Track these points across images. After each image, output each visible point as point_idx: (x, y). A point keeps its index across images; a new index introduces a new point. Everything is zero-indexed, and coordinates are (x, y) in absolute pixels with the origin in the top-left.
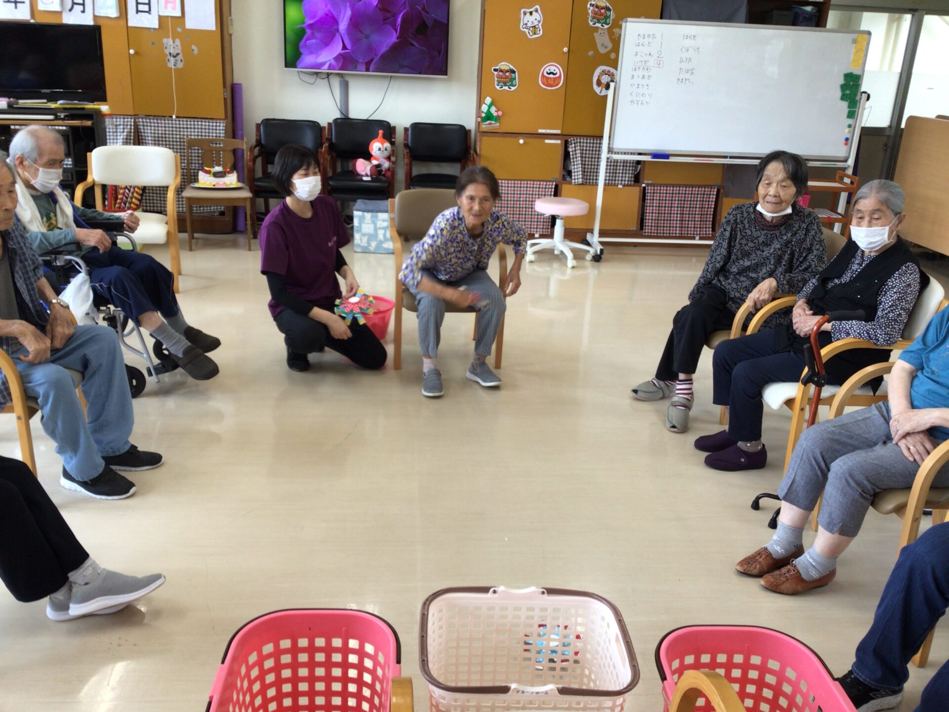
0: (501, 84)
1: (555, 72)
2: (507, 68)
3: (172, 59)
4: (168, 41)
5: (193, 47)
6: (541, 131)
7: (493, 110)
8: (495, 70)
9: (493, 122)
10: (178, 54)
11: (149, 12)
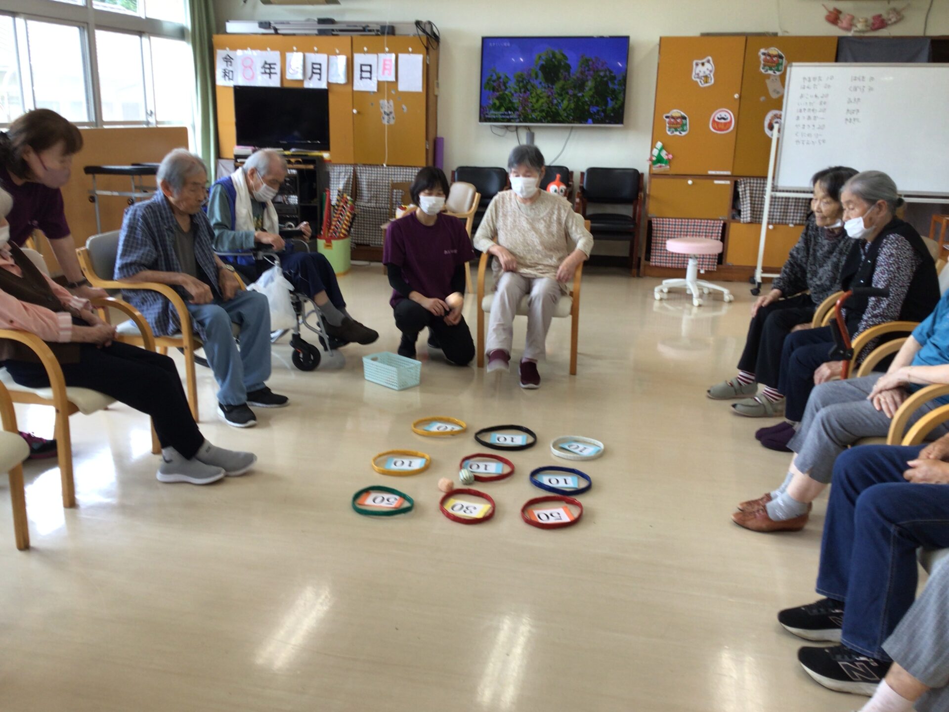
1: (725, 117)
3: (386, 117)
4: (384, 102)
5: (404, 107)
6: (710, 172)
9: (664, 165)
10: (391, 113)
11: (370, 78)
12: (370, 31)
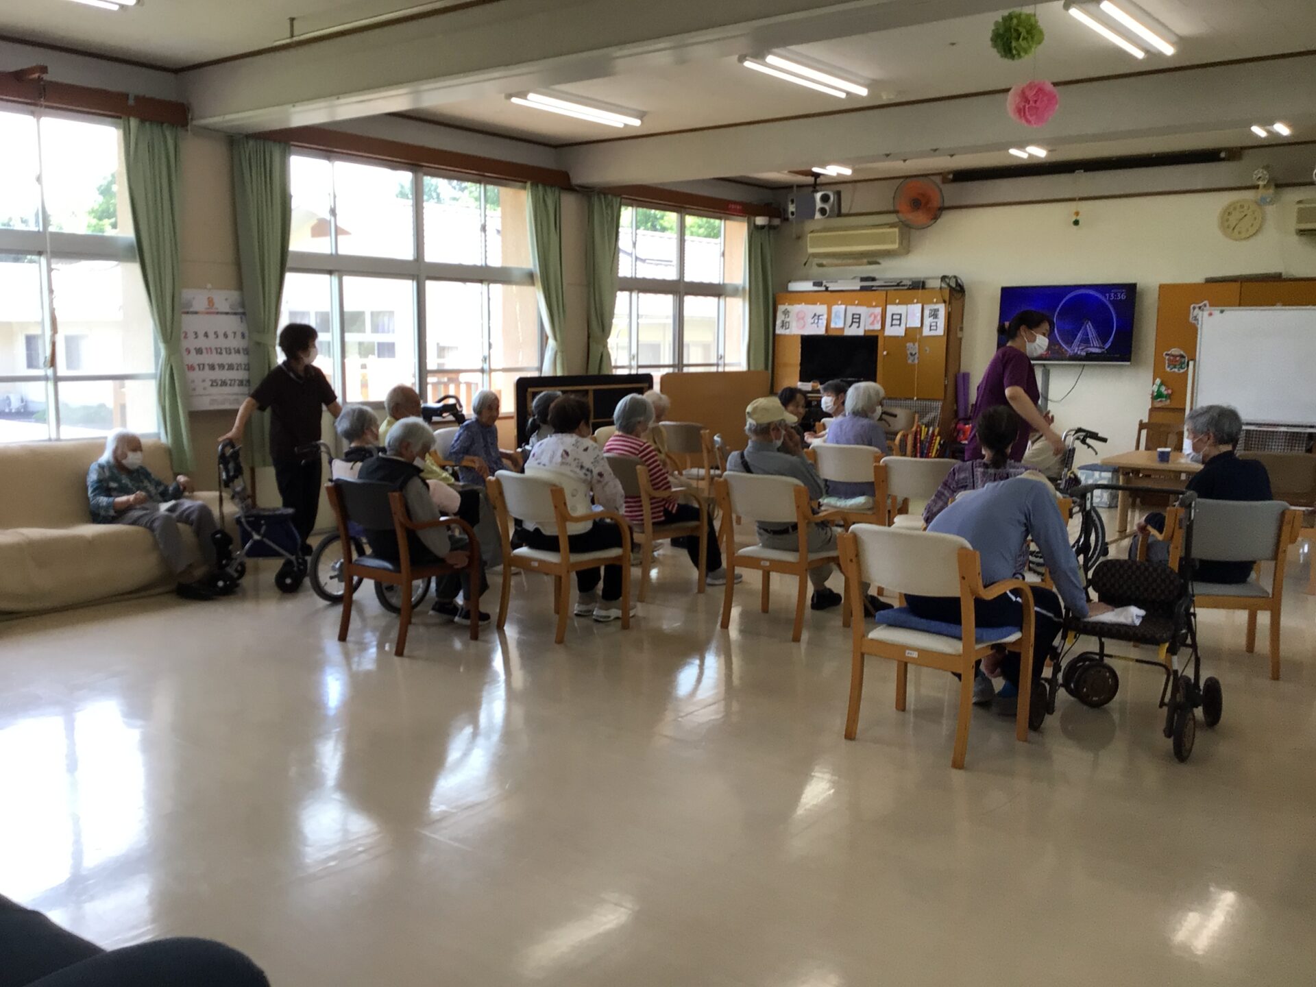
0: (1172, 366)
2: (1177, 353)
3: (912, 358)
4: (910, 345)
5: (927, 348)
7: (1163, 389)
8: (1167, 355)
9: (1164, 399)
10: (915, 354)
11: (900, 325)
12: (904, 286)
